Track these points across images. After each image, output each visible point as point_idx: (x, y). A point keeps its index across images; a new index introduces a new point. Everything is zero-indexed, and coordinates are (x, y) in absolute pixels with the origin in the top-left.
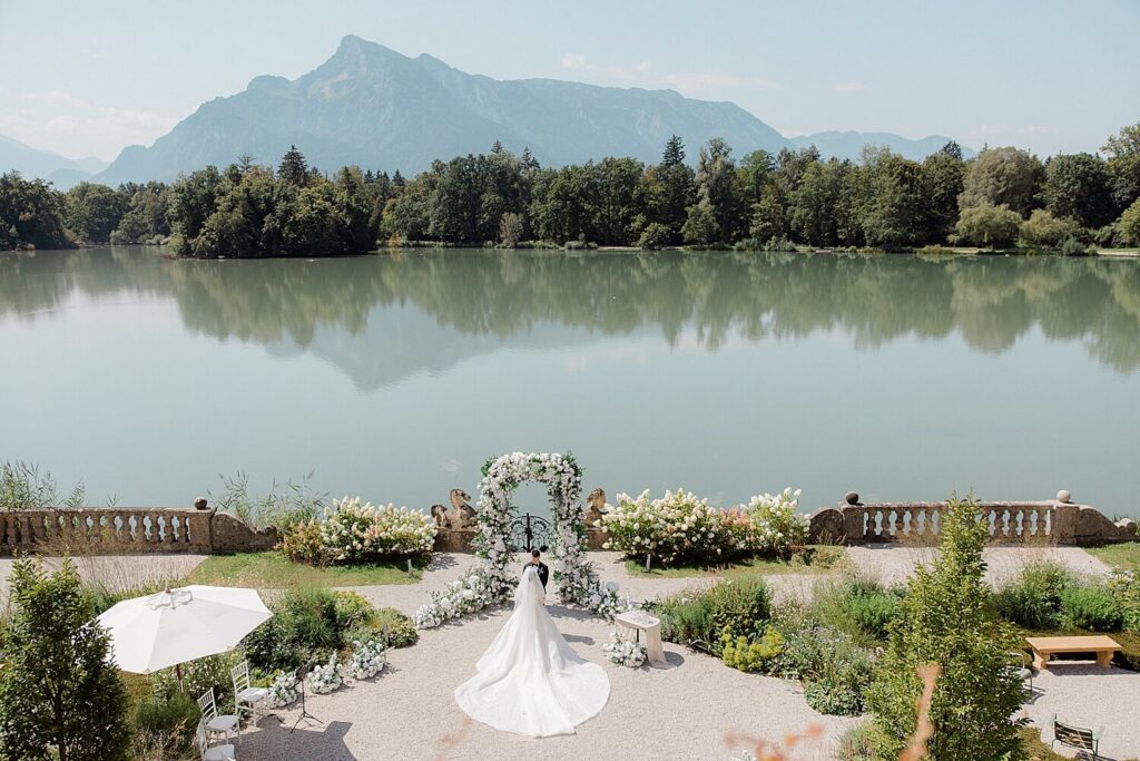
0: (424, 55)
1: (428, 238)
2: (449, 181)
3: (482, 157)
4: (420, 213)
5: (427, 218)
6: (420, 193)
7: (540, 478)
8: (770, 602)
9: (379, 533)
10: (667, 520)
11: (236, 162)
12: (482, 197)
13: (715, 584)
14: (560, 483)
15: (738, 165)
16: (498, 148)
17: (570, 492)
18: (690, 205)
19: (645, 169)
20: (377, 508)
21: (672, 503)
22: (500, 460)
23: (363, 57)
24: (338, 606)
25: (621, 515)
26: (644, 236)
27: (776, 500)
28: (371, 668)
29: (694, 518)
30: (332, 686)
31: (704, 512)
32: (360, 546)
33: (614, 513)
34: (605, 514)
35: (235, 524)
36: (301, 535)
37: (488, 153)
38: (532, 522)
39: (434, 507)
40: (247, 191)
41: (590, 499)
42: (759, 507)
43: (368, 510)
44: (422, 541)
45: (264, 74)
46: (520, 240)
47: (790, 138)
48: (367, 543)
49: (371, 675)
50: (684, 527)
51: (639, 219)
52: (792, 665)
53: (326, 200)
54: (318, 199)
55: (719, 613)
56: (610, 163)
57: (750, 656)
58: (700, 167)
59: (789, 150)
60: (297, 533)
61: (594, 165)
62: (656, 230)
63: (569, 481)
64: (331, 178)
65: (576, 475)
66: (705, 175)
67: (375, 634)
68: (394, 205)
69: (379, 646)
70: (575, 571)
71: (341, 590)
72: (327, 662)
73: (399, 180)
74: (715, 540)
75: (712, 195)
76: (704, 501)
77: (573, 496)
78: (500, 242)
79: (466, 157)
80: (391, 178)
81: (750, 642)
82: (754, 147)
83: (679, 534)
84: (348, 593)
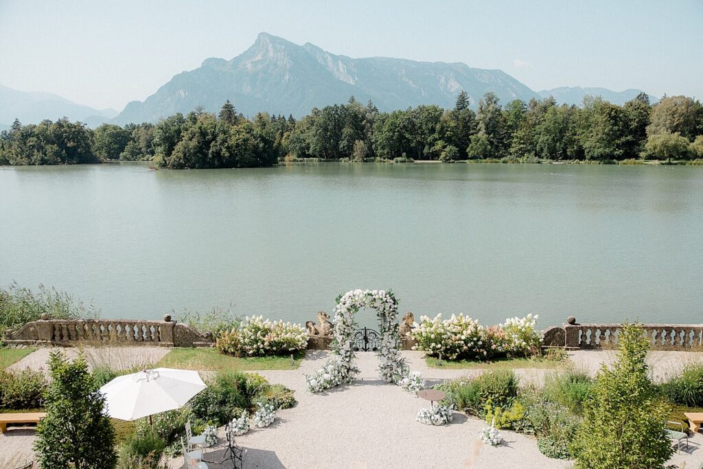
0: (308, 44)
1: (309, 156)
2: (322, 121)
3: (343, 106)
4: (305, 141)
5: (309, 144)
6: (305, 128)
7: (372, 306)
8: (517, 385)
9: (274, 337)
10: (453, 333)
11: (195, 110)
12: (343, 130)
13: (482, 374)
14: (384, 309)
15: (503, 109)
16: (352, 100)
17: (391, 314)
18: (472, 134)
19: (444, 112)
20: (272, 322)
21: (456, 322)
22: (348, 294)
23: (271, 45)
24: (248, 382)
25: (423, 330)
26: (443, 154)
27: (522, 321)
28: (267, 421)
29: (469, 332)
30: (242, 431)
31: (476, 328)
32: (262, 346)
33: (418, 328)
34: (413, 328)
35: (188, 331)
36: (227, 338)
37: (346, 104)
38: (368, 332)
39: (307, 323)
40: (200, 128)
41: (404, 319)
42: (511, 326)
43: (267, 324)
44: (300, 344)
45: (211, 57)
46: (366, 157)
47: (537, 91)
48: (266, 344)
49: (267, 425)
50: (463, 337)
51: (440, 144)
52: (530, 426)
53: (248, 133)
54: (243, 132)
55: (483, 392)
56: (422, 109)
57: (503, 419)
58: (480, 111)
59: (536, 99)
60: (224, 337)
61: (412, 110)
62: (451, 150)
63: (390, 307)
64: (250, 120)
65: (394, 304)
66: (482, 116)
67: (269, 400)
68: (289, 136)
69: (272, 407)
70: (394, 364)
71: (250, 372)
72: (240, 417)
73: (292, 120)
74: (483, 347)
75: (487, 129)
76: (476, 321)
77: (393, 317)
78: (354, 157)
79: (333, 106)
80: (287, 119)
81: (503, 410)
82: (514, 97)
83: (459, 342)
84: (254, 375)
